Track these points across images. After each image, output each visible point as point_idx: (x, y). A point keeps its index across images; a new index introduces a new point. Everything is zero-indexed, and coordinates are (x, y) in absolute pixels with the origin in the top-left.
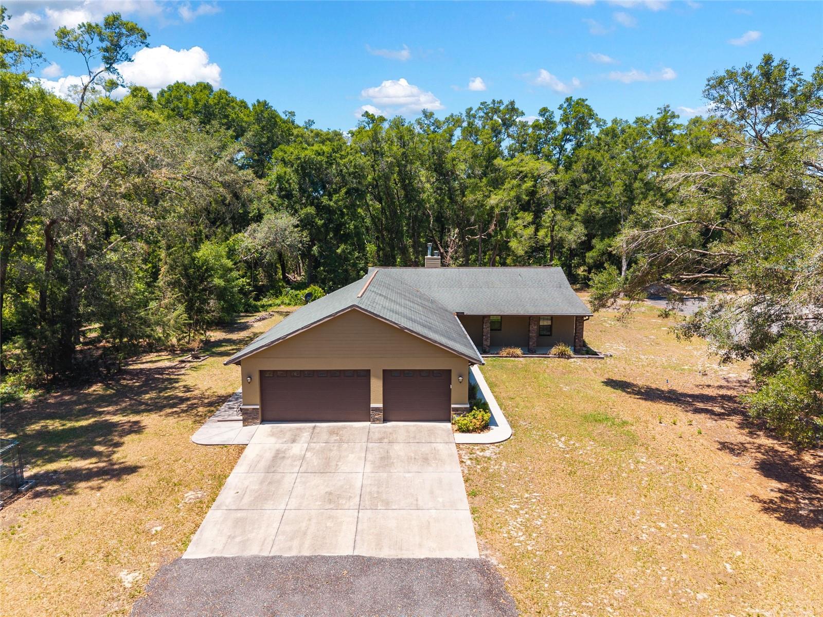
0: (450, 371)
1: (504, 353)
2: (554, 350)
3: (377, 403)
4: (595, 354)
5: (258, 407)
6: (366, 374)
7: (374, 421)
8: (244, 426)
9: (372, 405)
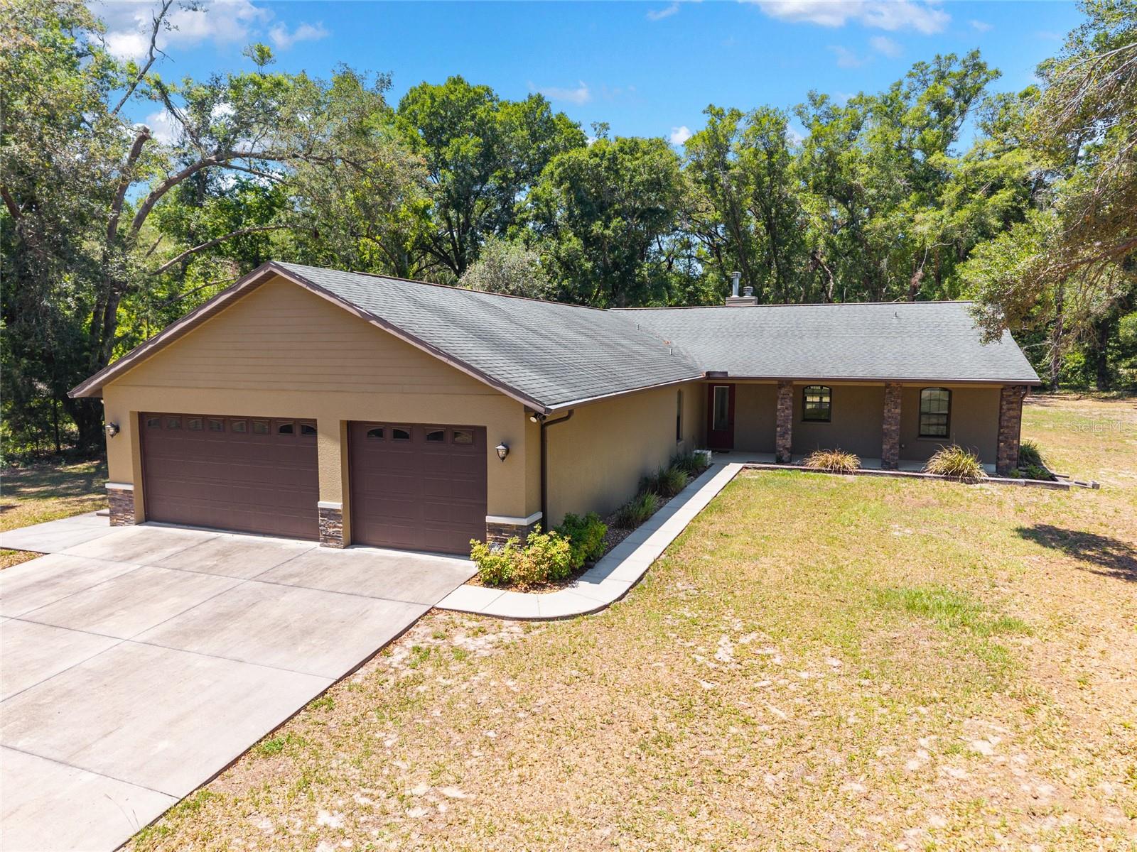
0: (484, 429)
1: (816, 461)
2: (938, 463)
3: (332, 499)
4: (1052, 478)
5: (130, 488)
6: (309, 429)
7: (326, 541)
8: (112, 525)
9: (322, 504)
